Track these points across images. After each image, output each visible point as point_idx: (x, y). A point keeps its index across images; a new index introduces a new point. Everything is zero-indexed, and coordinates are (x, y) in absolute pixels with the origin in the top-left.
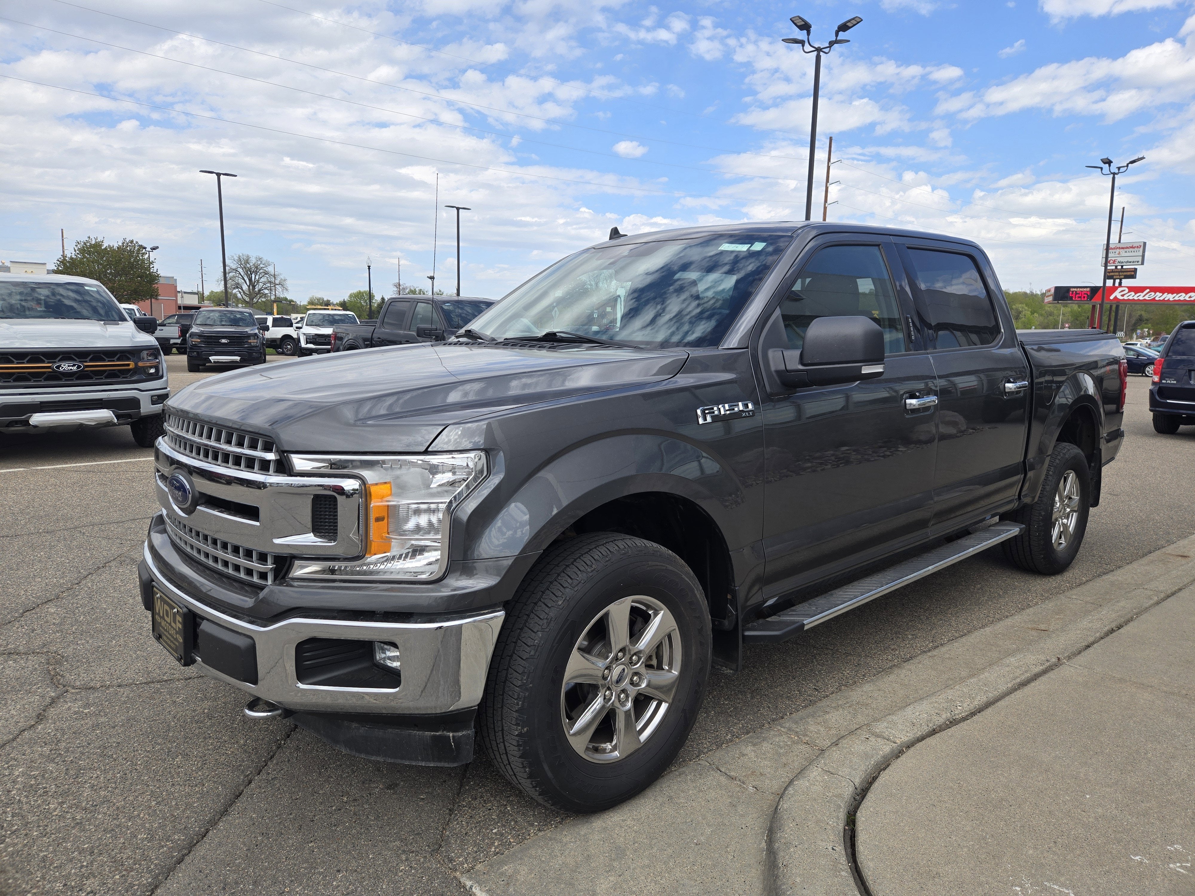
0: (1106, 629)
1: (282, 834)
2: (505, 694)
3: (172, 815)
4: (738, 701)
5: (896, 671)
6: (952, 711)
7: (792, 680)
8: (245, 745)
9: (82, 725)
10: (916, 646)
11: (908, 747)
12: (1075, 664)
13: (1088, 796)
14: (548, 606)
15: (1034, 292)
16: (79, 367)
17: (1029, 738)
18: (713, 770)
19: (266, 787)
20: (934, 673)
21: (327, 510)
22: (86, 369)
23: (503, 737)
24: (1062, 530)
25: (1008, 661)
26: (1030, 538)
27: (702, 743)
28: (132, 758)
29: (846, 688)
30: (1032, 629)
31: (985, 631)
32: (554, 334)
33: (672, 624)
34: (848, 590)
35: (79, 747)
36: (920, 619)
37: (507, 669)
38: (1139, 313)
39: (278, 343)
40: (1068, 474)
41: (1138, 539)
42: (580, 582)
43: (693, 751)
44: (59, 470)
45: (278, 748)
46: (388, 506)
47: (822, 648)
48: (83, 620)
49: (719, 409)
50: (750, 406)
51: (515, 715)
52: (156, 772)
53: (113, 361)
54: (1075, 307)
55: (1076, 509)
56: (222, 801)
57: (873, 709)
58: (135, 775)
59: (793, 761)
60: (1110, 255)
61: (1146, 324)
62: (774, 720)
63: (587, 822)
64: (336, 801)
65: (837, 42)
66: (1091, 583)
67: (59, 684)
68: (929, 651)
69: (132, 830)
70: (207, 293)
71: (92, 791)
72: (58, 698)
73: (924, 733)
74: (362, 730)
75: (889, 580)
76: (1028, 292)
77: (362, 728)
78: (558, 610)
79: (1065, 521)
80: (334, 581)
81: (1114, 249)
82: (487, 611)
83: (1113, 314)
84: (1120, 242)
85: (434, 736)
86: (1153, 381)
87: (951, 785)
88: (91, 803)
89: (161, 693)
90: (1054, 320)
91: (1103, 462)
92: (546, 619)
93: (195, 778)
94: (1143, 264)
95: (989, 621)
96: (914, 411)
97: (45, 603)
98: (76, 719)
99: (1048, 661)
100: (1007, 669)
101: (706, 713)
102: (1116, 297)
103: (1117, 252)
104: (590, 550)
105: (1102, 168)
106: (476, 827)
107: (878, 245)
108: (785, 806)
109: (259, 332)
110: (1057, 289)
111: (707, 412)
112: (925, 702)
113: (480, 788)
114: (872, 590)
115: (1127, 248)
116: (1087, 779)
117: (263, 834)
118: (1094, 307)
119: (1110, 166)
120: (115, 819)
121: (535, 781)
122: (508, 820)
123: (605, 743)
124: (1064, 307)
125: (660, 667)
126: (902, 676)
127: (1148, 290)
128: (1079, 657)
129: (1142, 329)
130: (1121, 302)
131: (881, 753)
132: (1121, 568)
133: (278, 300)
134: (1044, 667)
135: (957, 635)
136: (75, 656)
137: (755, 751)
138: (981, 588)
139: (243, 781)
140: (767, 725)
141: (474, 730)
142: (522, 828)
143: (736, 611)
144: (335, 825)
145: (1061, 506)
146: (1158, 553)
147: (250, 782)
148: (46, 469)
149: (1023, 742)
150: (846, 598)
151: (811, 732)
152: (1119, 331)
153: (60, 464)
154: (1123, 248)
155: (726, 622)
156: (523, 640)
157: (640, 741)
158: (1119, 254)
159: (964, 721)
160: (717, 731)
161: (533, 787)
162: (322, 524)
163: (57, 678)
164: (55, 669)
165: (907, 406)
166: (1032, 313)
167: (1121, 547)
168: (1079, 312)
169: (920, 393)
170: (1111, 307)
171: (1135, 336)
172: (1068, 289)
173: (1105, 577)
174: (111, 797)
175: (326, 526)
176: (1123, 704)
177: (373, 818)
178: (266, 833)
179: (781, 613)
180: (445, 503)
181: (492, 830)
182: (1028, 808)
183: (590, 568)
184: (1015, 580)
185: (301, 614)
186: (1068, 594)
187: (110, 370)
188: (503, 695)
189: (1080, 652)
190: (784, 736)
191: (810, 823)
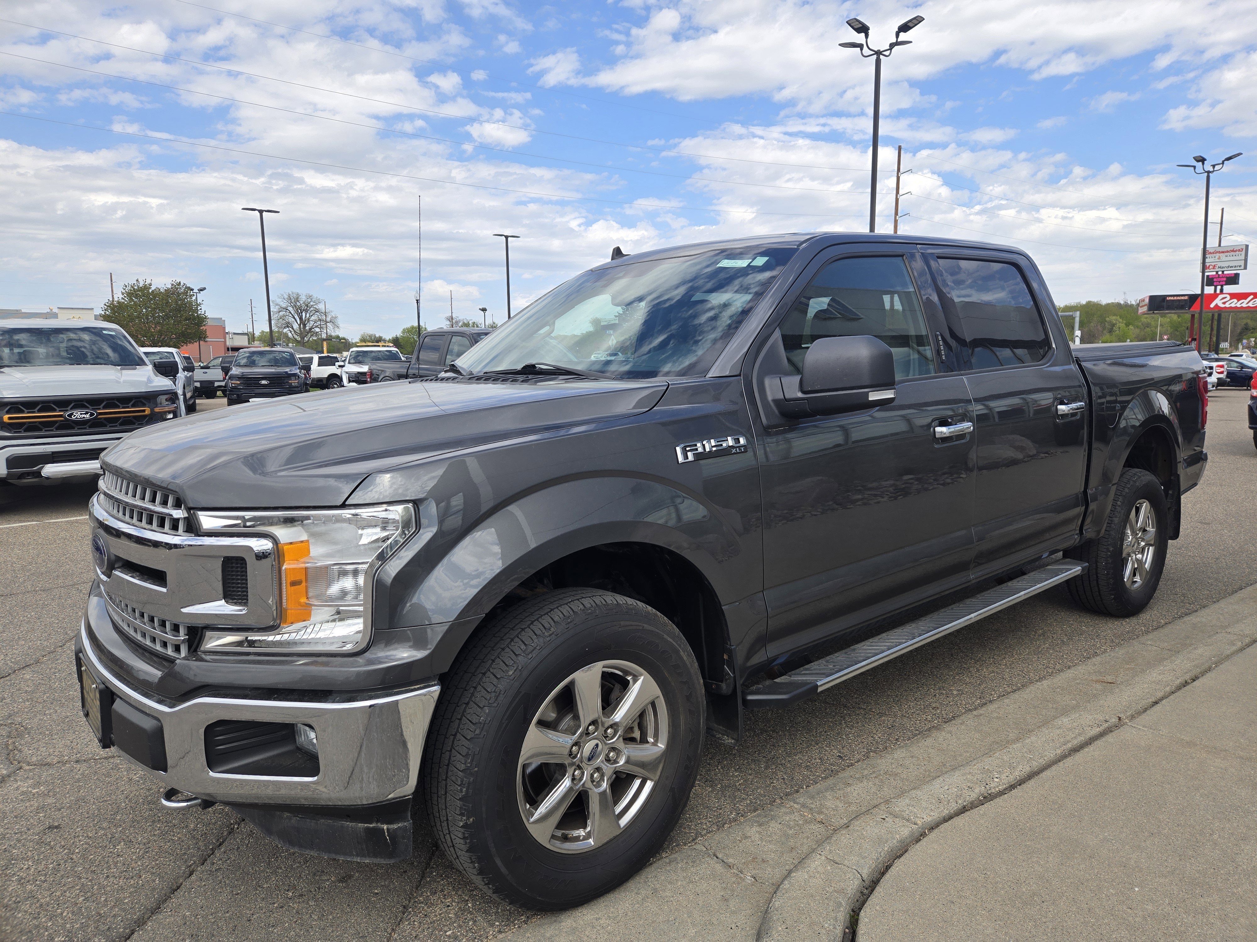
0: (1178, 682)
1: (213, 935)
2: (448, 779)
3: (98, 913)
4: (750, 772)
5: (935, 733)
6: (987, 784)
7: (815, 746)
8: (194, 830)
9: (27, 807)
10: (961, 704)
11: (932, 829)
12: (1138, 725)
13: (1137, 889)
14: (497, 678)
15: (1129, 303)
16: (92, 414)
17: (1074, 816)
18: (709, 855)
19: (207, 879)
20: (977, 735)
21: (239, 573)
22: (99, 417)
23: (449, 829)
24: (1136, 566)
25: (1060, 723)
26: (1097, 577)
27: (701, 823)
28: (71, 846)
29: (875, 755)
30: (1097, 681)
31: (1042, 685)
32: (533, 366)
33: (655, 691)
34: (873, 644)
35: (17, 833)
36: (970, 672)
37: (451, 751)
38: (1245, 321)
39: (325, 382)
40: (1141, 504)
41: (1229, 573)
42: (535, 648)
43: (690, 833)
44: (72, 522)
45: (230, 833)
46: (306, 568)
47: (853, 708)
48: (57, 687)
49: (704, 445)
50: (742, 441)
51: (459, 803)
52: (92, 862)
53: (128, 407)
54: (1175, 317)
55: (1152, 542)
56: (156, 896)
57: (902, 780)
58: (69, 865)
59: (802, 845)
60: (1207, 260)
61: (1252, 333)
62: (787, 795)
63: (555, 921)
64: (280, 897)
65: (897, 43)
66: (1170, 626)
67: (14, 760)
68: (976, 709)
69: (51, 931)
70: (257, 333)
71: (18, 884)
72: (9, 776)
73: (952, 811)
74: (294, 820)
75: (923, 630)
76: (1122, 302)
77: (295, 818)
78: (508, 681)
79: (1139, 556)
80: (248, 654)
81: (1213, 253)
82: (418, 686)
83: (1215, 323)
84: (1220, 245)
85: (368, 828)
86: (1251, 395)
87: (976, 875)
88: (14, 899)
89: (119, 769)
90: (1151, 332)
91: (1182, 490)
92: (494, 692)
93: (132, 869)
94: (1245, 268)
95: (1048, 672)
96: (945, 439)
97: (23, 668)
98: (22, 800)
99: (1106, 721)
100: (1058, 732)
101: (711, 786)
102: (1217, 305)
103: (1217, 257)
104: (552, 610)
105: (1195, 167)
106: (429, 928)
107: (902, 256)
108: (777, 904)
109: (300, 372)
110: (1152, 298)
111: (688, 449)
112: (957, 773)
113: (443, 880)
114: (901, 643)
115: (1228, 252)
116: (1137, 867)
117: (192, 936)
118: (1193, 316)
119: (1203, 164)
120: (35, 918)
121: (487, 878)
122: (466, 919)
123: (578, 829)
124: (1161, 317)
125: (644, 740)
126: (941, 739)
127: (1252, 297)
128: (1144, 716)
129: (1248, 339)
130: (1224, 310)
131: (898, 836)
132: (1206, 608)
133: (329, 339)
134: (1101, 729)
135: (1009, 690)
136: (39, 727)
137: (760, 833)
138: (1043, 634)
139: (184, 873)
140: (778, 801)
141: (411, 821)
142: (480, 929)
143: (734, 673)
144: (273, 926)
145: (1134, 540)
146: (1249, 588)
147: (191, 874)
148: (59, 522)
149: (1067, 821)
150: (870, 653)
151: (827, 809)
152: (1223, 341)
153: (75, 516)
154: (1223, 252)
155: (724, 686)
156: (468, 716)
157: (619, 826)
158: (1219, 258)
159: (1001, 795)
160: (721, 809)
161: (486, 884)
162: (235, 589)
163: (14, 753)
164: (14, 743)
165: (936, 434)
166: (1127, 325)
167: (1208, 583)
168: (1179, 322)
169: (952, 419)
170: (1213, 315)
171: (1240, 347)
172: (1163, 298)
173: (1186, 619)
174: (37, 892)
175: (239, 591)
176: (1189, 772)
177: (316, 918)
178: (196, 935)
179: (793, 672)
180: (366, 563)
181: (446, 932)
182: (1064, 904)
183: (547, 632)
184: (1083, 624)
185: (211, 693)
186: (1142, 639)
187: (125, 417)
188: (446, 780)
189: (1145, 710)
190: (796, 814)
191: (802, 926)
